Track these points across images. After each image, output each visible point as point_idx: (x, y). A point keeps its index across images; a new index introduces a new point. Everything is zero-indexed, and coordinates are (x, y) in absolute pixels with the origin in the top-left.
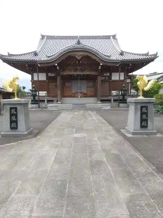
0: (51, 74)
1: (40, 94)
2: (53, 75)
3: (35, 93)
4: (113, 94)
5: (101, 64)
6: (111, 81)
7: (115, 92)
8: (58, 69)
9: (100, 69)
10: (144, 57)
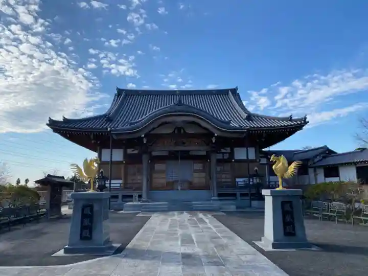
0: (133, 151)
1: (112, 185)
2: (136, 152)
3: (103, 183)
4: (239, 183)
5: (216, 135)
6: (233, 160)
7: (241, 180)
8: (145, 142)
9: (214, 141)
10: (286, 123)
